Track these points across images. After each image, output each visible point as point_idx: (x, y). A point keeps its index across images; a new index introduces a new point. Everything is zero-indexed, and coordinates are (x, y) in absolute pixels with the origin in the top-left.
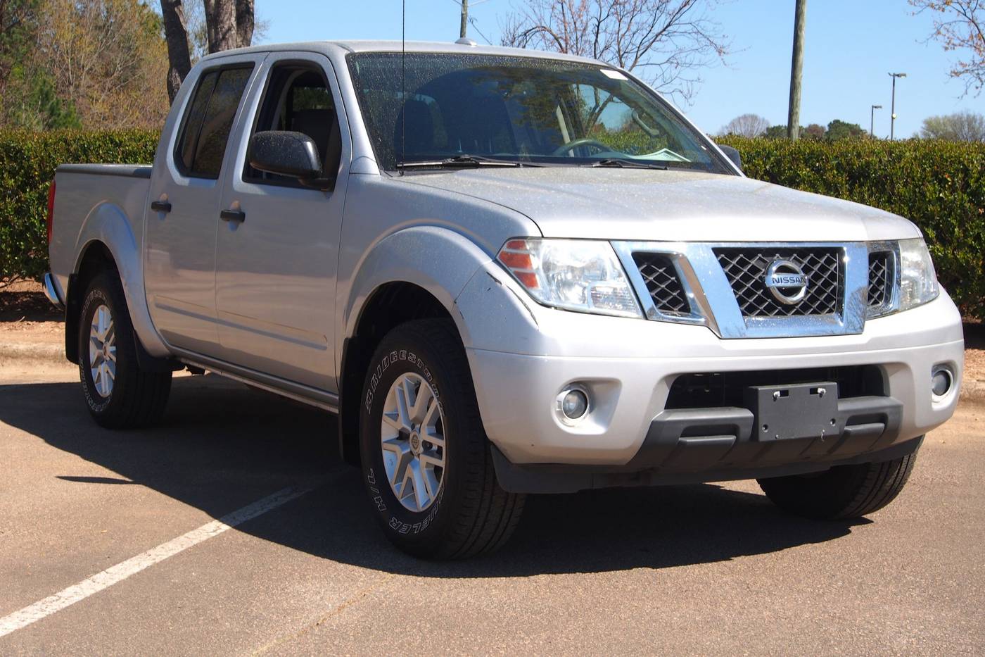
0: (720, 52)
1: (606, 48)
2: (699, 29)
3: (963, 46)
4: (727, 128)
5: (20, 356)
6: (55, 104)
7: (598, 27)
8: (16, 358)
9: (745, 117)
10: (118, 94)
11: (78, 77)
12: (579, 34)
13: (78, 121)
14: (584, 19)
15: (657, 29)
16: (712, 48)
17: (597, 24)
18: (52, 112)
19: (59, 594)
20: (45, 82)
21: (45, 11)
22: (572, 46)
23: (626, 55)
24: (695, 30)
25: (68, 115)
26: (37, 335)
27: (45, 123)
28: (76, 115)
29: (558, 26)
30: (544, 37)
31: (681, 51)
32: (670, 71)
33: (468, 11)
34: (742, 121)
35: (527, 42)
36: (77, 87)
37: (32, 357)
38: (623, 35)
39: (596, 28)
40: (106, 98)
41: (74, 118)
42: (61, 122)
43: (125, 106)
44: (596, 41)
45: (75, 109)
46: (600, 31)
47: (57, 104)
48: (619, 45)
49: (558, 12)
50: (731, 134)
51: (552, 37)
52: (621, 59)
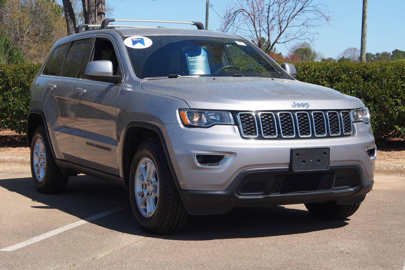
0: (327, 20)
1: (273, 19)
2: (317, 9)
4: (342, 54)
5: (6, 162)
6: (11, 50)
7: (269, 9)
8: (4, 162)
9: (350, 49)
10: (41, 44)
11: (22, 37)
12: (260, 12)
13: (22, 58)
14: (262, 5)
15: (298, 9)
16: (324, 18)
17: (268, 7)
18: (10, 54)
19: (32, 239)
20: (6, 39)
21: (6, 5)
22: (257, 18)
23: (282, 22)
24: (315, 9)
25: (18, 55)
26: (12, 153)
27: (7, 59)
28: (21, 55)
29: (250, 9)
30: (243, 14)
31: (309, 20)
32: (304, 29)
34: (349, 51)
35: (235, 16)
36: (22, 41)
37: (11, 162)
38: (281, 13)
39: (268, 9)
40: (36, 47)
41: (20, 57)
42: (14, 58)
43: (45, 50)
44: (268, 16)
45: (21, 52)
46: (270, 11)
47: (13, 50)
48: (279, 17)
49: (250, 2)
50: (343, 57)
51: (247, 14)
52: (280, 24)
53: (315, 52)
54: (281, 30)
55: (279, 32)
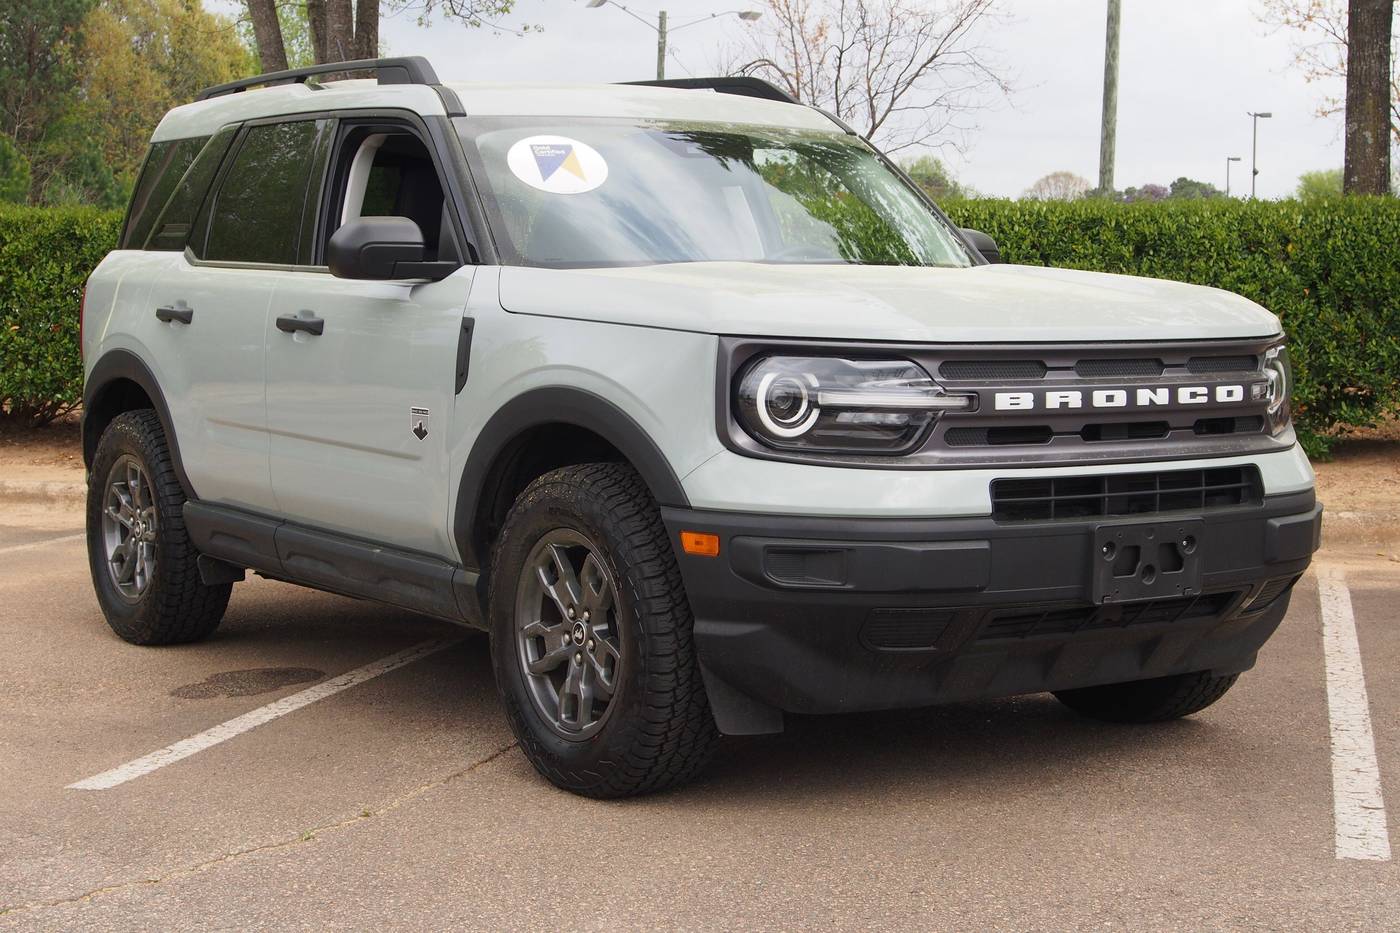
0: (1005, 89)
1: (852, 88)
2: (976, 59)
3: (1330, 75)
4: (1031, 191)
7: (840, 59)
9: (1056, 176)
12: (815, 67)
14: (821, 48)
15: (920, 59)
16: (995, 84)
17: (839, 54)
18: (101, 186)
22: (805, 85)
23: (878, 96)
24: (971, 60)
25: (124, 189)
31: (952, 90)
33: (667, 39)
34: (1052, 181)
38: (874, 70)
39: (838, 60)
42: (113, 198)
44: (838, 76)
46: (842, 64)
48: (868, 83)
49: (787, 40)
51: (778, 74)
52: (872, 101)
53: (956, 184)
54: (873, 118)
55: (870, 125)
